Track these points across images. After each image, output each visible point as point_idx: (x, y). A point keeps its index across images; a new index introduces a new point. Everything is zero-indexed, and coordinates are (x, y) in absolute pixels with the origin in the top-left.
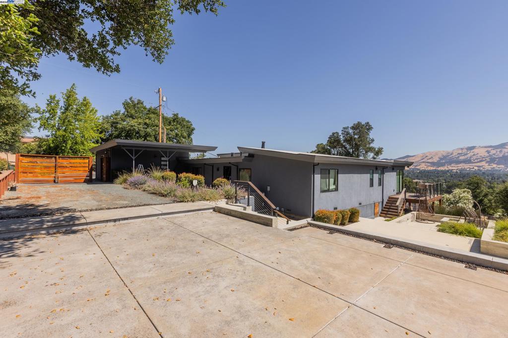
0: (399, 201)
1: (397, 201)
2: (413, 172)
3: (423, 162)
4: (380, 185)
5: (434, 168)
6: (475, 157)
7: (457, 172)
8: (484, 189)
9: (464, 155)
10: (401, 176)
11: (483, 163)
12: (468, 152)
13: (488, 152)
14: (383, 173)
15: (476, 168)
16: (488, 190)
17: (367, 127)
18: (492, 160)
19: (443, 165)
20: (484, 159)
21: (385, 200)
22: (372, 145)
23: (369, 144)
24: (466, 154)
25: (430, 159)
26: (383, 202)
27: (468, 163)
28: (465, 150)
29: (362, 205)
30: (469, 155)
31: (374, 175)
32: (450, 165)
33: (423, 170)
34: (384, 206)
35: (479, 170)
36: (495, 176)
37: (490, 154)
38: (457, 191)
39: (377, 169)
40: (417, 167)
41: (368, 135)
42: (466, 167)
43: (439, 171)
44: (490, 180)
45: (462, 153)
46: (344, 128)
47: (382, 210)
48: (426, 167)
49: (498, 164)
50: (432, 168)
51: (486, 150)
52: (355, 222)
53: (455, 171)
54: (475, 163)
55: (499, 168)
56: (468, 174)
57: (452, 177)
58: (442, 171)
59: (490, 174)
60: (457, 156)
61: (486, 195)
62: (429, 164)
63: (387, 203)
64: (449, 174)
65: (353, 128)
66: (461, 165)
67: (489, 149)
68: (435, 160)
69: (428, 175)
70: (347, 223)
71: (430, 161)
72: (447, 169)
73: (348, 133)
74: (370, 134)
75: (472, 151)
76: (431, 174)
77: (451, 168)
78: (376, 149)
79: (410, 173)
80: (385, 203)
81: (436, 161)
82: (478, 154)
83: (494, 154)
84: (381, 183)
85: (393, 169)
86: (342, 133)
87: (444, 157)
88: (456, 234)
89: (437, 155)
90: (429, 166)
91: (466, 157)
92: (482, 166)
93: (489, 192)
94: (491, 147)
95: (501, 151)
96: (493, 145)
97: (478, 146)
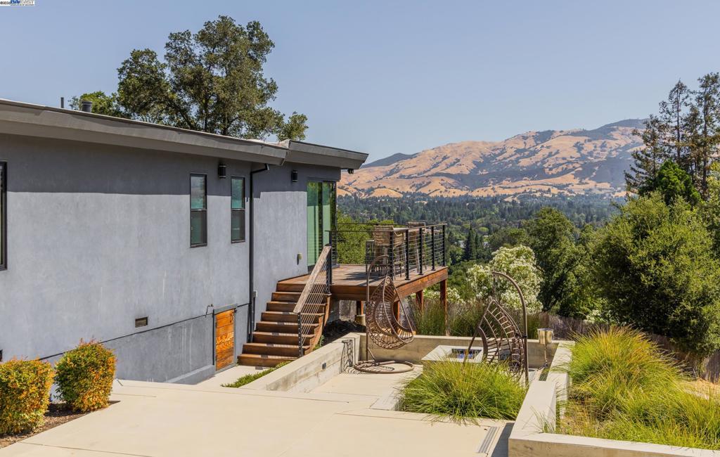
0: (304, 296)
1: (295, 299)
2: (412, 203)
3: (438, 175)
4: (238, 236)
5: (463, 193)
6: (551, 161)
7: (514, 203)
8: (569, 247)
9: (528, 156)
10: (327, 209)
11: (569, 178)
12: (539, 147)
13: (579, 147)
14: (250, 192)
15: (555, 191)
16: (576, 250)
17: (255, 40)
18: (587, 170)
19: (482, 182)
20: (571, 166)
21: (263, 298)
22: (270, 104)
23: (263, 98)
24: (535, 153)
25: (452, 165)
26: (251, 305)
27: (539, 178)
28: (531, 142)
29: (152, 324)
30: (539, 156)
31: (210, 198)
32: (500, 181)
33: (437, 197)
34: (258, 320)
35: (560, 195)
36: (593, 210)
37: (583, 152)
38: (503, 253)
39: (221, 172)
40: (423, 190)
41: (258, 67)
42: (534, 188)
43: (473, 201)
44: (583, 221)
45: (525, 150)
46: (174, 37)
47: (251, 338)
48: (443, 188)
49: (598, 179)
50: (458, 193)
51: (575, 142)
52: (89, 410)
53: (510, 199)
54: (553, 176)
55: (600, 190)
56: (537, 207)
57: (503, 216)
58: (481, 200)
59: (584, 206)
60: (513, 158)
61: (570, 264)
62: (451, 181)
63: (269, 307)
64: (497, 210)
65: (204, 37)
66: (523, 183)
67: (581, 139)
68: (466, 168)
69: (448, 214)
70: (43, 421)
71: (453, 170)
72: (493, 194)
73: (189, 58)
74: (264, 66)
75: (545, 144)
76: (456, 210)
77: (501, 192)
78: (286, 120)
79: (404, 208)
80: (260, 309)
81: (468, 172)
82: (557, 152)
83: (591, 154)
84: (241, 229)
85: (294, 177)
86: (169, 56)
87: (486, 161)
88: (452, 413)
89: (470, 153)
90: (451, 186)
91: (534, 159)
92: (567, 185)
93: (577, 254)
94: (583, 133)
95: (603, 146)
96: (589, 129)
97: (557, 129)
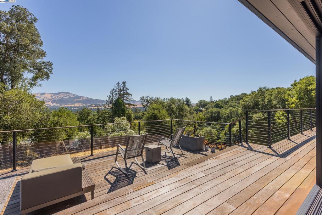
6: (45, 99)
11: (50, 103)
13: (52, 97)
18: (54, 101)
20: (50, 100)
24: (40, 97)
30: (42, 98)
35: (48, 106)
45: (38, 97)
49: (57, 103)
55: (57, 105)
59: (54, 108)
67: (52, 95)
75: (43, 95)
82: (46, 97)
83: (55, 98)
94: (53, 94)
95: (58, 97)
96: (54, 93)
97: (46, 93)
